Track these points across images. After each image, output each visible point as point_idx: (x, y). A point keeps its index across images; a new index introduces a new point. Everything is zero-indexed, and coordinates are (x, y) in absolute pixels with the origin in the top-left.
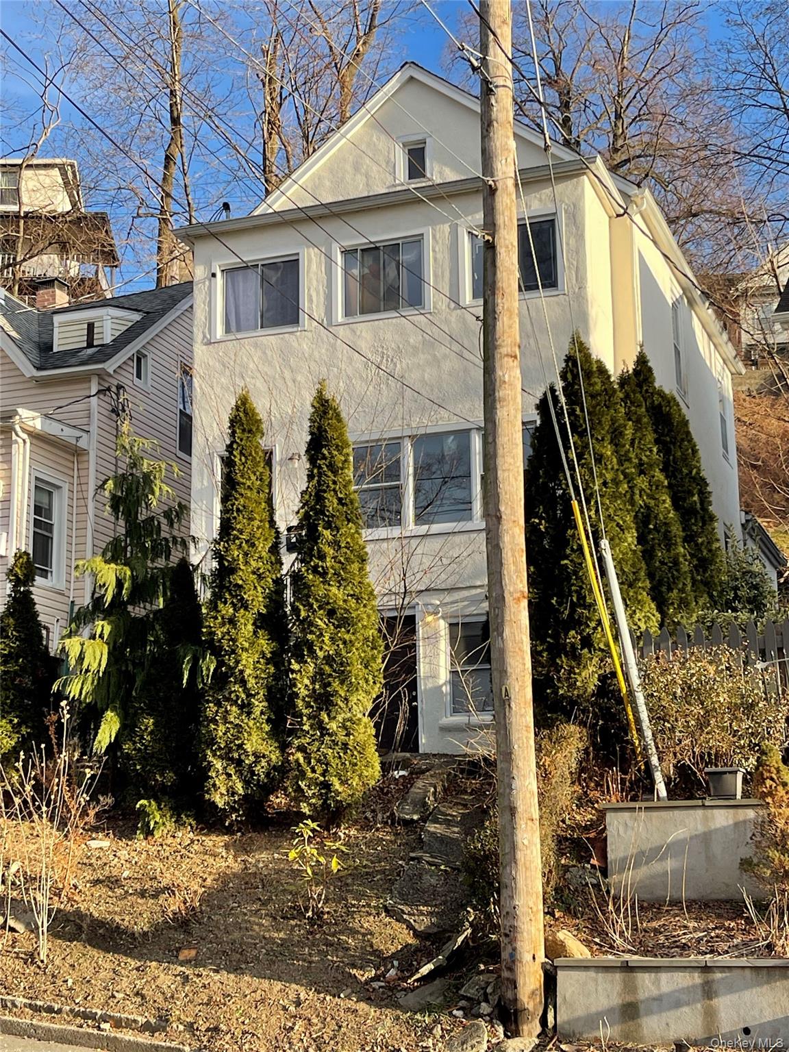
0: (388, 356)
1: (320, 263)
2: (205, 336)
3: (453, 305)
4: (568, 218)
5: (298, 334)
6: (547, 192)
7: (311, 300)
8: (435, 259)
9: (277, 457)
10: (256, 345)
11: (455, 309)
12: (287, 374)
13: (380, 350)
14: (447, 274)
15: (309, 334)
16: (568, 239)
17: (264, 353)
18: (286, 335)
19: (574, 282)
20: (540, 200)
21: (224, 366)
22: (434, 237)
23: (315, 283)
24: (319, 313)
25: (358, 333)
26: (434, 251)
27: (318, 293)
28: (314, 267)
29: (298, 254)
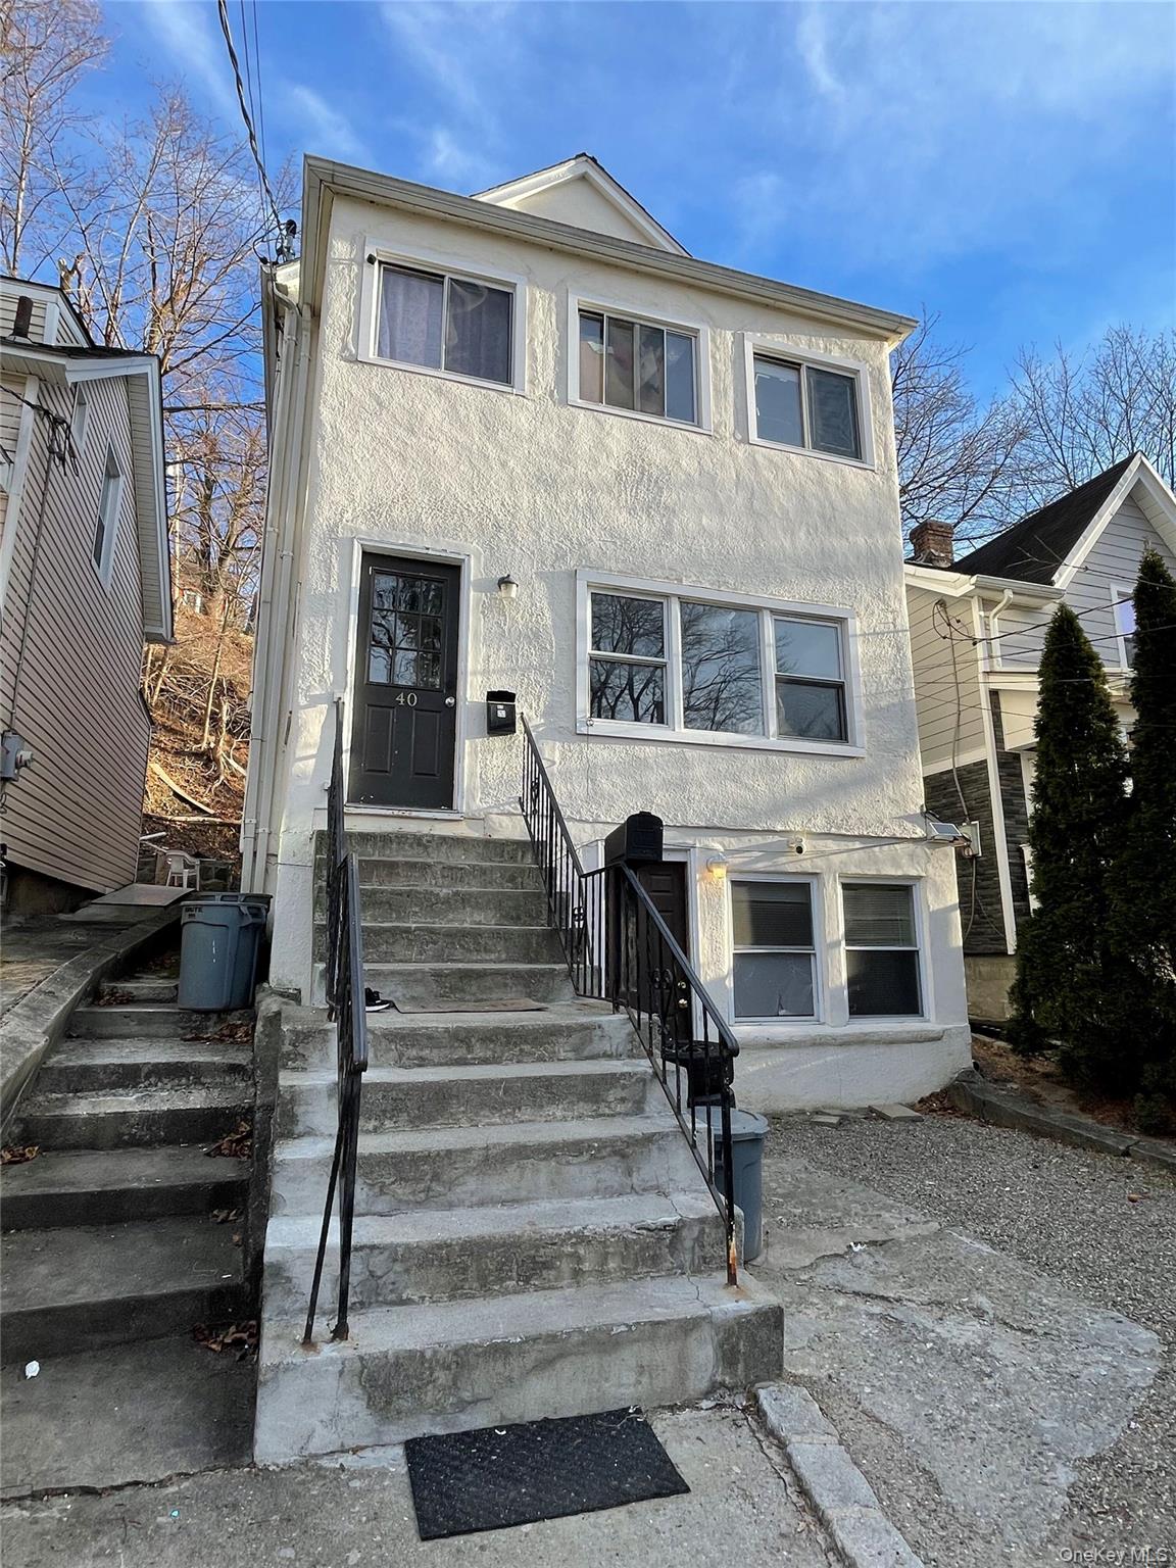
0: (651, 475)
1: (550, 309)
2: (345, 347)
3: (739, 437)
4: (873, 383)
5: (512, 398)
6: (847, 342)
7: (534, 358)
8: (715, 369)
9: (472, 573)
10: (439, 391)
11: (740, 442)
12: (491, 451)
13: (640, 462)
14: (731, 393)
15: (530, 403)
16: (875, 405)
17: (453, 407)
18: (492, 393)
19: (883, 460)
20: (841, 348)
21: (380, 404)
22: (714, 340)
23: (541, 336)
24: (548, 378)
25: (607, 427)
26: (713, 357)
27: (545, 350)
28: (539, 314)
29: (514, 286)
